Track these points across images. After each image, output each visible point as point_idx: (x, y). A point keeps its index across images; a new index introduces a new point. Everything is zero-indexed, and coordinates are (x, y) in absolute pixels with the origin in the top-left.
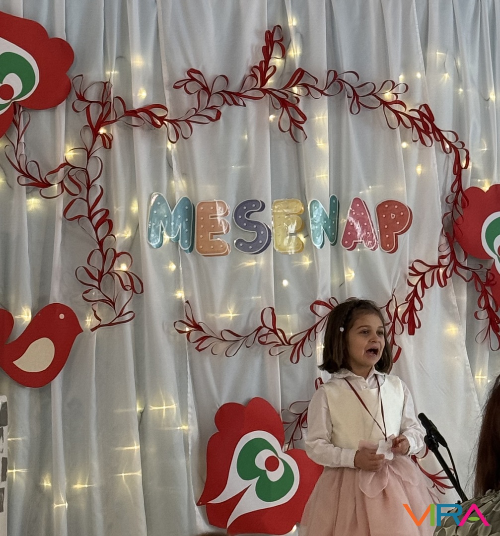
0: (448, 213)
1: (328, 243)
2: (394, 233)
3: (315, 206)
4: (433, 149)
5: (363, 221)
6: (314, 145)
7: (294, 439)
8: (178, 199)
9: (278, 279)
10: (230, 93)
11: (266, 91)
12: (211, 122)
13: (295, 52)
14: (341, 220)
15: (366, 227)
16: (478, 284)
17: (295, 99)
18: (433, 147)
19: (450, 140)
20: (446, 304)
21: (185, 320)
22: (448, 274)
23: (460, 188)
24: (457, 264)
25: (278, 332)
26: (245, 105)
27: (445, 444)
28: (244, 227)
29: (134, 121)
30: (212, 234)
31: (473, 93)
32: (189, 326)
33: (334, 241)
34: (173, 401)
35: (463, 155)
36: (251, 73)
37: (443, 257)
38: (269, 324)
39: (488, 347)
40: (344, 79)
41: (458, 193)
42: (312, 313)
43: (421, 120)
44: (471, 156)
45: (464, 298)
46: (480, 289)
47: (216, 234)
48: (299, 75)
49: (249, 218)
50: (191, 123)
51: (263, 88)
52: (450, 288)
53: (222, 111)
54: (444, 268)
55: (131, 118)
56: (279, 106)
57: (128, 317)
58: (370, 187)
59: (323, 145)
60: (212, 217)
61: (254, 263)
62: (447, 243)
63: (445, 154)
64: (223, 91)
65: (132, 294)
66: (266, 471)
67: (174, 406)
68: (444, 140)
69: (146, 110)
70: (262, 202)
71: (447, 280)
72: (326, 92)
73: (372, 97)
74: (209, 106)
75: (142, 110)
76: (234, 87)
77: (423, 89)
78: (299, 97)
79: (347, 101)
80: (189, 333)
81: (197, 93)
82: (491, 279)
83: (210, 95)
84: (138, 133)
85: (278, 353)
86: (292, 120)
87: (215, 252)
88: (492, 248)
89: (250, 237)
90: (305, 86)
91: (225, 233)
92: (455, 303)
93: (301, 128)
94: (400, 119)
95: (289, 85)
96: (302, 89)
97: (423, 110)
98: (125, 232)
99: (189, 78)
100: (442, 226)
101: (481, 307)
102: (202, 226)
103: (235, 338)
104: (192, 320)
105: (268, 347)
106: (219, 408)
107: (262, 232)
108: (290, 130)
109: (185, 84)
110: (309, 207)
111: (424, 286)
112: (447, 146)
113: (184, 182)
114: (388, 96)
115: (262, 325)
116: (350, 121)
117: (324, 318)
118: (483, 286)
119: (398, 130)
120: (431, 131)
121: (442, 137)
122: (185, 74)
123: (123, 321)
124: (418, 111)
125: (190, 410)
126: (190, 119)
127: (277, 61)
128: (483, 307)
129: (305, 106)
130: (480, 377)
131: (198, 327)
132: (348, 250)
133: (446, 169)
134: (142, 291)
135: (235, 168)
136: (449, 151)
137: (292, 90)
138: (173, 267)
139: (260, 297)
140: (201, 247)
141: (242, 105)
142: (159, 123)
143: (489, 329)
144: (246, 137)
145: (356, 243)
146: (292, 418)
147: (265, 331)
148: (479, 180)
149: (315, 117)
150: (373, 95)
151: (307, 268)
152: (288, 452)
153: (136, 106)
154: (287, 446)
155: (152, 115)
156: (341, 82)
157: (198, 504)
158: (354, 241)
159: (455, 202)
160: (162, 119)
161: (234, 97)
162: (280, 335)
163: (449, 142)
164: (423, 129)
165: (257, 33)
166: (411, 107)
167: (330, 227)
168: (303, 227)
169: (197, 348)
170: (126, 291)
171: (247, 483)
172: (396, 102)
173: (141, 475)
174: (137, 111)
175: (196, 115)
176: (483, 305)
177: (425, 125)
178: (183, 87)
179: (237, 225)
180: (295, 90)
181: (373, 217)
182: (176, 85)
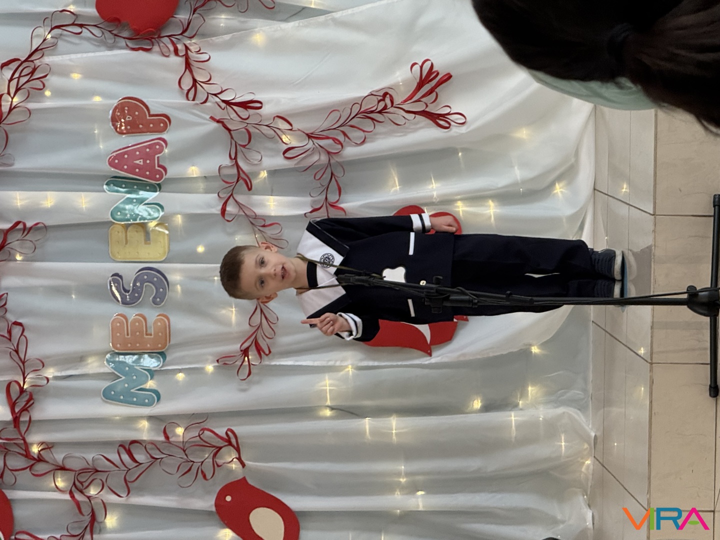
0: (126, 43)
2: (148, 118)
3: (117, 214)
4: (53, 59)
5: (134, 156)
6: (48, 212)
8: (105, 369)
9: (195, 258)
12: (26, 333)
21: (237, 366)
28: (140, 295)
29: (24, 418)
30: (147, 335)
32: (243, 362)
33: (156, 187)
37: (176, 51)
42: (235, 220)
47: (146, 331)
49: (129, 291)
50: (27, 358)
53: (13, 321)
55: (23, 421)
56: (6, 252)
59: (49, 199)
60: (128, 335)
62: (158, 44)
63: (58, 42)
69: (12, 406)
70: (112, 276)
74: (7, 335)
87: (166, 332)
89: (149, 290)
93: (31, 228)
102: (138, 345)
103: (258, 312)
107: (146, 277)
116: (24, 165)
123: (235, 439)
125: (331, 363)
126: (22, 359)
129: (7, 222)
131: (245, 352)
132: (166, 174)
140: (160, 346)
141: (6, 295)
145: (159, 166)
149: (18, 207)
151: (185, 220)
153: (9, 417)
157: (431, 356)
158: (157, 168)
169: (267, 354)
174: (14, 416)
175: (18, 352)
179: (137, 303)
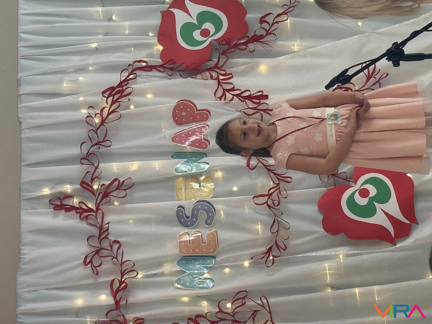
0: (180, 74)
1: (205, 159)
2: (196, 112)
3: (179, 170)
4: (134, 86)
5: (188, 135)
6: (135, 172)
7: (345, 178)
8: (178, 268)
9: (232, 194)
10: (100, 235)
11: (98, 209)
12: (122, 247)
13: (68, 188)
14: (188, 151)
15: (193, 133)
16: (229, 51)
17: (102, 187)
18: (133, 86)
19: (127, 74)
20: (244, 73)
21: (265, 259)
22: (223, 72)
23: (161, 66)
24: (216, 66)
25: (270, 192)
26: (108, 223)
27: (347, 70)
28: (197, 220)
29: (123, 303)
30: (203, 243)
31: (92, 59)
32: (269, 257)
33: (203, 155)
34: (323, 266)
35: (137, 65)
36: (84, 220)
37: (212, 77)
38: (265, 199)
39: (275, 42)
40: (87, 152)
41: (165, 68)
42: (256, 168)
43: (114, 96)
44: (138, 59)
45: (240, 60)
46: (233, 49)
47: (202, 241)
48: (84, 185)
49: (190, 217)
50: (123, 262)
51: (95, 210)
52: (233, 71)
53: (113, 239)
54: (219, 75)
55: (122, 304)
56: (108, 199)
57: (265, 301)
58: (163, 131)
59: (134, 166)
60: (190, 244)
61: (222, 212)
62: (201, 74)
63: (137, 78)
64: (99, 239)
65: (248, 298)
66: (369, 197)
67: (327, 265)
68: (127, 79)
69: (115, 294)
70: (177, 208)
71: (228, 73)
72: (96, 165)
73: (98, 132)
74: (109, 248)
75: (115, 296)
76: (96, 232)
77: (91, 95)
78: (101, 184)
79: (102, 149)
80: (274, 256)
81: (101, 258)
82: (225, 42)
83: (102, 249)
84: (131, 300)
85: (285, 192)
86: (118, 188)
87: (215, 240)
88: (204, 42)
89: (203, 216)
90: (92, 180)
91: (201, 234)
92: (244, 67)
93: (123, 181)
94: (114, 111)
95: (92, 192)
96: (95, 182)
97: (106, 95)
98: (203, 305)
99: (90, 264)
100: (189, 78)
101: (246, 49)
102: (197, 250)
103: (276, 223)
104: (264, 255)
105: (282, 200)
106: (326, 233)
107: (200, 207)
108: (125, 190)
109: (95, 267)
110: (180, 174)
111: (233, 89)
112: (132, 76)
113: (165, 265)
114: (97, 120)
115: (266, 204)
116: (116, 146)
117: (259, 160)
118: (231, 47)
119: (121, 112)
120: (121, 89)
121: (125, 80)
122: (88, 267)
123: (267, 304)
124: (107, 98)
125: (329, 253)
126: (120, 262)
127: (75, 201)
128: (245, 47)
129: (107, 180)
130: (296, 47)
131: (269, 251)
132: (209, 144)
133: (149, 77)
134: (246, 291)
135: (154, 229)
136: (135, 75)
137: (96, 190)
138: (227, 270)
139: (246, 206)
140: (212, 250)
141: (108, 225)
142: (124, 285)
143: (261, 42)
144: (131, 221)
145: (204, 139)
146: (331, 180)
147: (270, 202)
148: (155, 53)
149: (115, 172)
150: (97, 130)
151: (224, 173)
152: (355, 182)
153: (112, 301)
154: (351, 183)
155: (118, 290)
156: (89, 154)
157: (396, 245)
158: (203, 141)
159: (172, 69)
160: (121, 283)
161: (103, 232)
162: (272, 191)
163: (129, 75)
164: (120, 94)
165: (55, 216)
166: (104, 103)
167: (194, 159)
168: (195, 177)
169: (284, 250)
170: (246, 303)
171: (379, 211)
172: (101, 114)
173: (376, 286)
174: (116, 301)
175: (117, 258)
176: (244, 47)
177: (117, 93)
178: (96, 268)
179: (195, 225)
180: (95, 187)
181: (186, 128)
182: (96, 274)
